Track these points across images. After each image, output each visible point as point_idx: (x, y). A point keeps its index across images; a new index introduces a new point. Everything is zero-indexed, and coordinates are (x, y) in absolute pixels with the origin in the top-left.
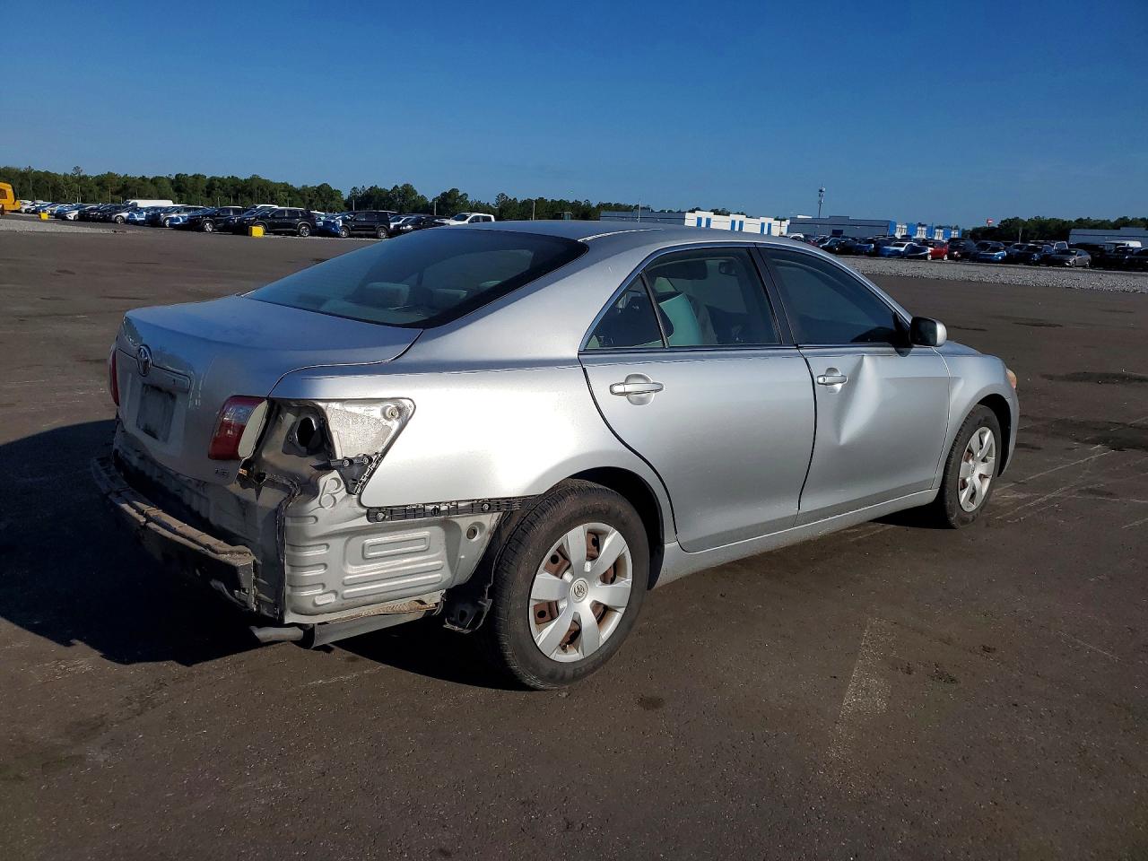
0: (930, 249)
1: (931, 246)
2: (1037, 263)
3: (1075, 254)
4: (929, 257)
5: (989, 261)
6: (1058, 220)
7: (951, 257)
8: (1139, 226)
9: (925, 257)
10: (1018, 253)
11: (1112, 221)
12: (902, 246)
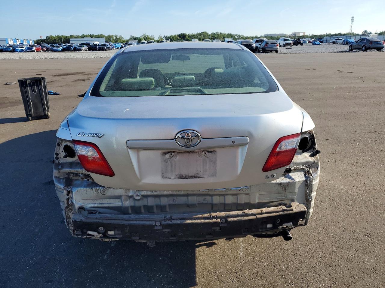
0: (35, 48)
1: (35, 47)
2: (73, 51)
3: (83, 47)
4: (35, 51)
5: (57, 51)
6: (64, 36)
7: (43, 50)
8: (88, 37)
9: (34, 51)
10: (66, 48)
11: (80, 36)
12: (24, 47)
